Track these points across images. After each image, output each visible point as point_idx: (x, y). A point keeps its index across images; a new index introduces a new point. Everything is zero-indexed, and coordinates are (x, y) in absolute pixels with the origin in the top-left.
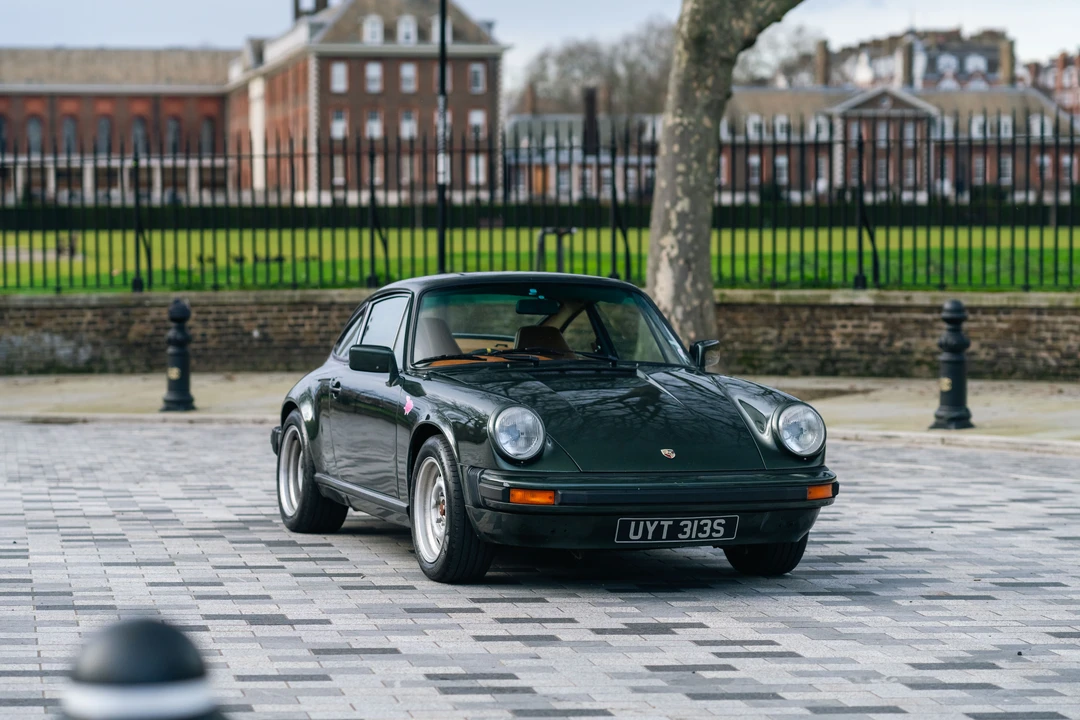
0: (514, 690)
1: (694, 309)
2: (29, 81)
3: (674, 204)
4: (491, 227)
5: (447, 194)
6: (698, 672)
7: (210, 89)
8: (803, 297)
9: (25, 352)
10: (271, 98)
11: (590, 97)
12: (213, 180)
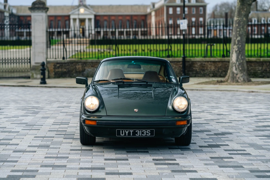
0: (174, 164)
1: (241, 63)
2: (104, 12)
3: (237, 38)
4: (204, 43)
5: (185, 36)
6: (223, 159)
7: (143, 13)
8: (268, 60)
9: (91, 72)
10: (156, 15)
11: (226, 14)
12: (144, 33)
